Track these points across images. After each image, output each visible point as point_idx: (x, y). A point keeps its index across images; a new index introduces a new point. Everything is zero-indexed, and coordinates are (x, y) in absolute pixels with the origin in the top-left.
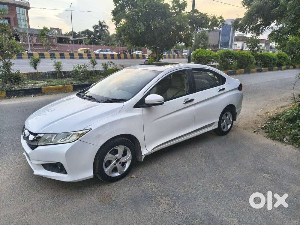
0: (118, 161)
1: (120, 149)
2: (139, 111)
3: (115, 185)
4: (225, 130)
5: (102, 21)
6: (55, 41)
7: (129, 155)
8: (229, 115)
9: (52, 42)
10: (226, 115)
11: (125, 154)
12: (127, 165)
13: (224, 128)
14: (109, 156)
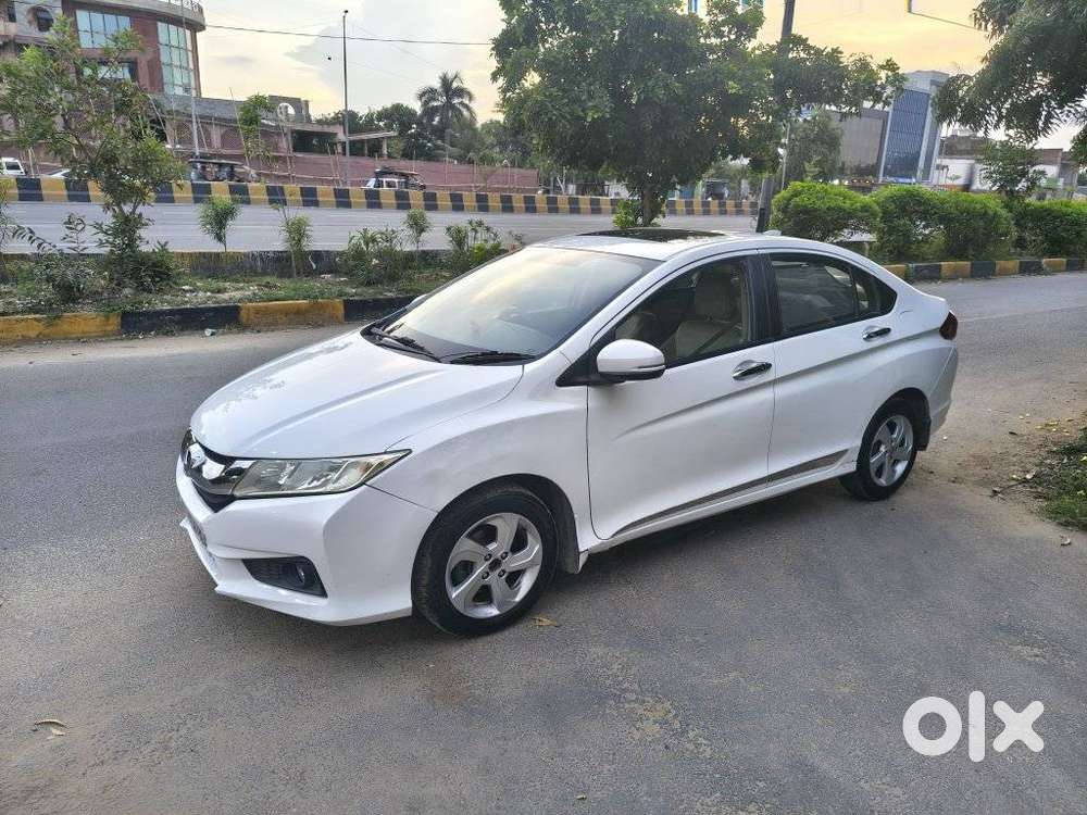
0: (496, 564)
1: (506, 525)
2: (575, 399)
3: (481, 646)
4: (883, 481)
5: (450, 75)
6: (285, 144)
7: (534, 548)
8: (903, 428)
9: (276, 149)
10: (892, 427)
11: (519, 543)
12: (526, 583)
13: (879, 473)
14: (465, 547)
